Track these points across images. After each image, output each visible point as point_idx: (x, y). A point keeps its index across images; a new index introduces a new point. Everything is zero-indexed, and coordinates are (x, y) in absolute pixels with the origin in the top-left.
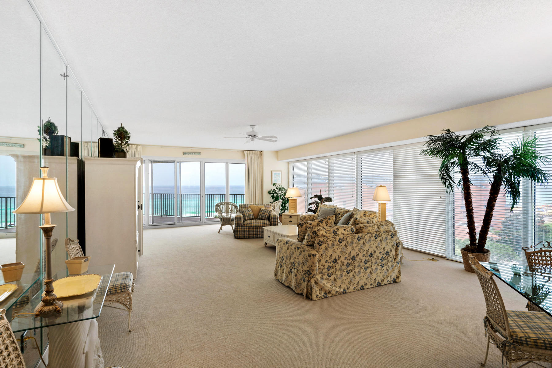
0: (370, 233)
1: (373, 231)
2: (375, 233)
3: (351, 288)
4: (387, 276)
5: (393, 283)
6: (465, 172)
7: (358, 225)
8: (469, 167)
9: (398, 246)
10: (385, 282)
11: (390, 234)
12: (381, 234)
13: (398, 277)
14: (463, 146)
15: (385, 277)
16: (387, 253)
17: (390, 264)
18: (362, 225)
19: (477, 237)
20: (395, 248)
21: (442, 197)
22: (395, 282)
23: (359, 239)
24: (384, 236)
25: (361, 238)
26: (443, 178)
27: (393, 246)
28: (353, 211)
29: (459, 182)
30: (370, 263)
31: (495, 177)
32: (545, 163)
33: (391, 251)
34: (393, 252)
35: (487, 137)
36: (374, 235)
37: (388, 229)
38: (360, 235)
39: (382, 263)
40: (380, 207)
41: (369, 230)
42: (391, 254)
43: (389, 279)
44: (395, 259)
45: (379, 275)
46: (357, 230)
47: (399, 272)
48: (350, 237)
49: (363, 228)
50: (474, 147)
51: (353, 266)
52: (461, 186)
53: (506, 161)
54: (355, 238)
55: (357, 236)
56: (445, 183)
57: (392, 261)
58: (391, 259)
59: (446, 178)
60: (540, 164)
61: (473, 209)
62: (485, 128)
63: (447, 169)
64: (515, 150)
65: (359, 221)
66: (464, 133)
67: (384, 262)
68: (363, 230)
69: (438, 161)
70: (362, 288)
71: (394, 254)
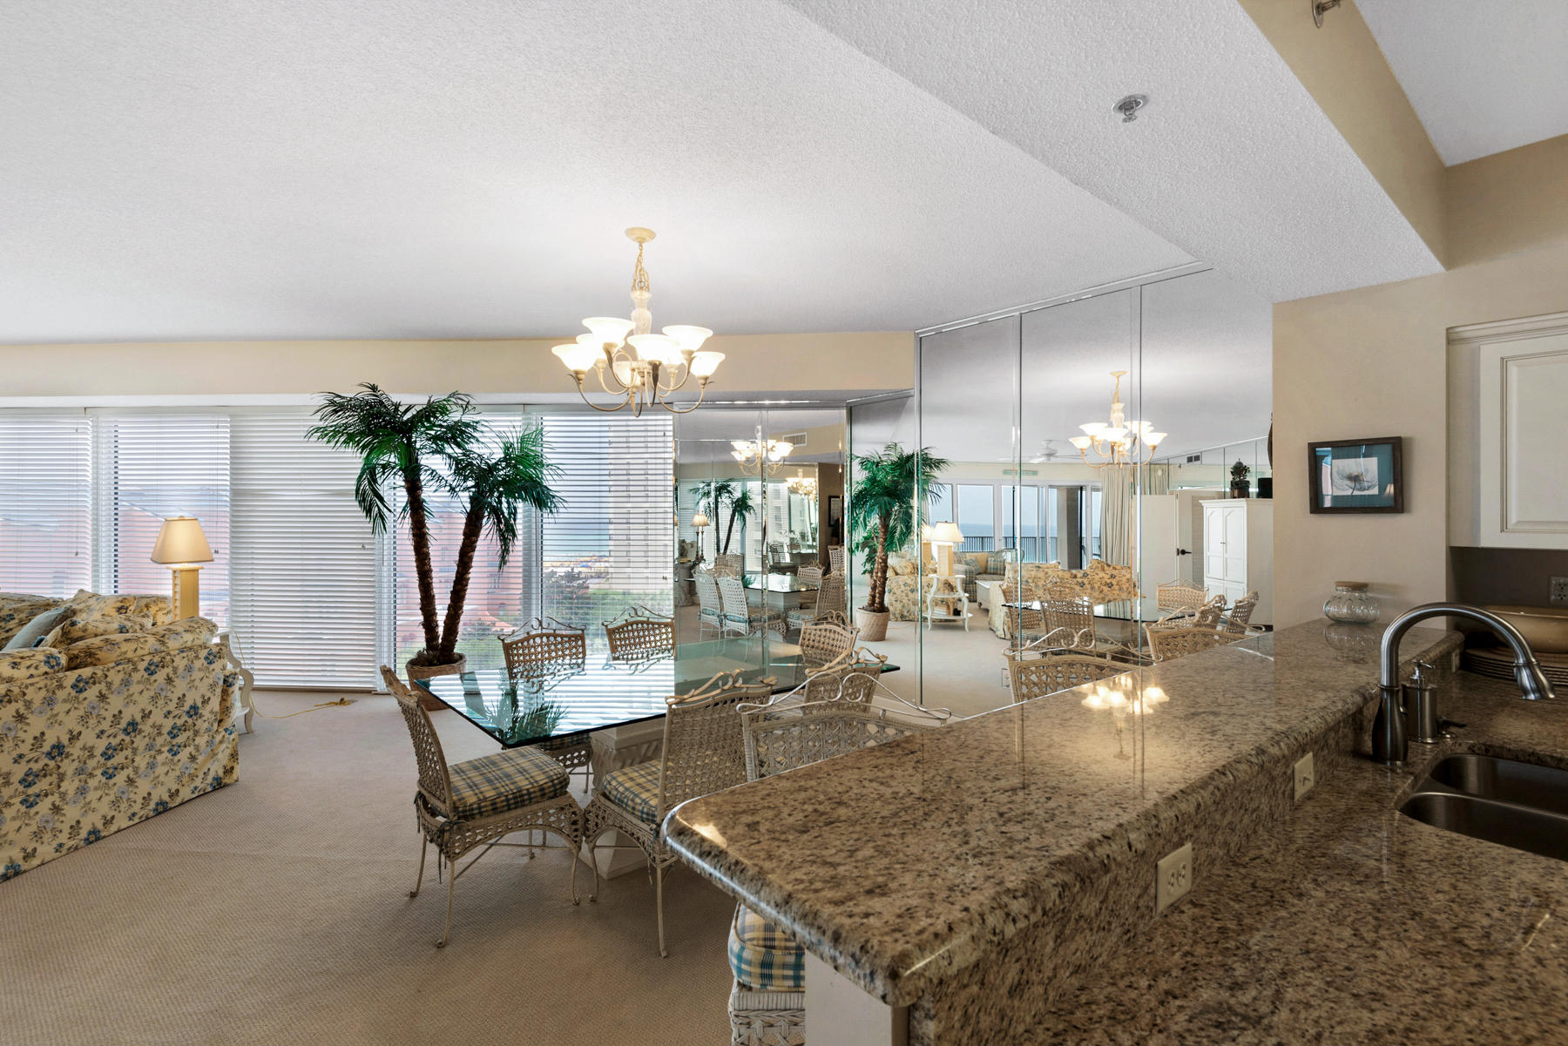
0: (129, 661)
1: (140, 652)
2: (147, 658)
3: (46, 850)
4: (192, 777)
5: (215, 789)
6: (413, 487)
7: (81, 644)
8: (422, 478)
9: (231, 685)
10: (186, 794)
11: (203, 653)
12: (168, 658)
13: (229, 771)
14: (408, 428)
15: (185, 779)
16: (194, 711)
17: (201, 741)
18: (97, 641)
19: (441, 630)
20: (219, 691)
21: (367, 547)
22: (219, 785)
23: (79, 686)
24: (181, 663)
25: (93, 680)
26: (364, 500)
27: (212, 686)
28: (74, 600)
29: (404, 510)
30: (128, 752)
31: (473, 500)
32: (555, 477)
33: (205, 701)
34: (215, 704)
35: (455, 416)
36: (142, 666)
37: (197, 642)
38: (86, 672)
39: (174, 742)
40: (178, 581)
41: (125, 653)
42: (205, 712)
43: (198, 782)
44: (220, 721)
45: (160, 781)
46: (71, 659)
47: (234, 756)
48: (41, 684)
49: (100, 648)
50: (433, 433)
51: (54, 778)
52: (408, 520)
53: (492, 468)
54: (64, 685)
55: (72, 676)
56: (368, 511)
57: (208, 730)
58: (206, 725)
59: (369, 500)
60: (550, 480)
61: (431, 571)
62: (453, 395)
63: (373, 480)
64: (508, 448)
65: (85, 630)
66: (408, 398)
67: (181, 739)
68: (100, 655)
69: (352, 459)
70: (95, 837)
71: (217, 708)
